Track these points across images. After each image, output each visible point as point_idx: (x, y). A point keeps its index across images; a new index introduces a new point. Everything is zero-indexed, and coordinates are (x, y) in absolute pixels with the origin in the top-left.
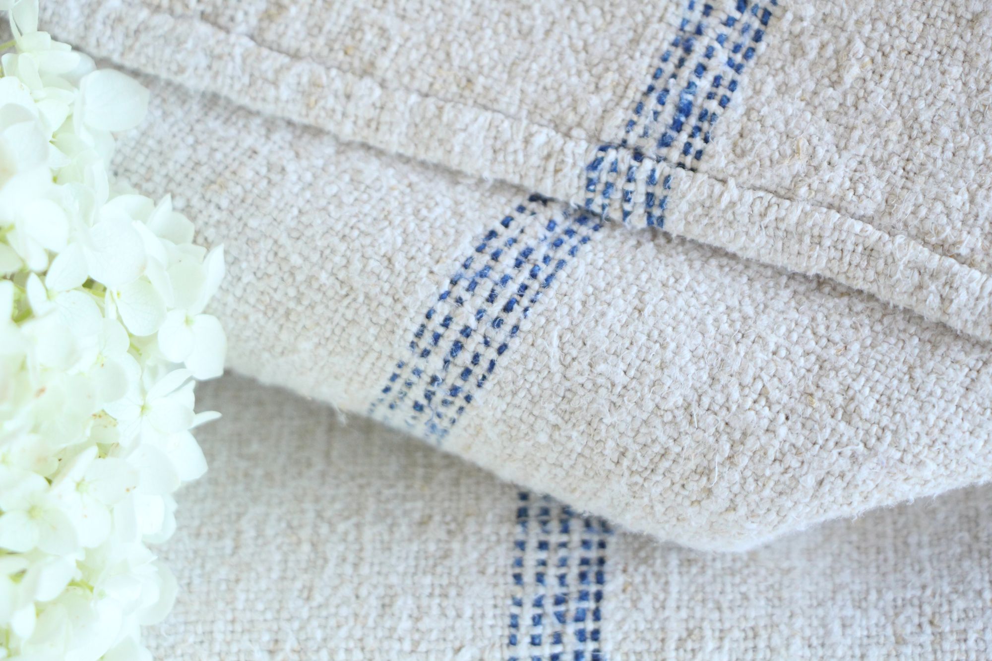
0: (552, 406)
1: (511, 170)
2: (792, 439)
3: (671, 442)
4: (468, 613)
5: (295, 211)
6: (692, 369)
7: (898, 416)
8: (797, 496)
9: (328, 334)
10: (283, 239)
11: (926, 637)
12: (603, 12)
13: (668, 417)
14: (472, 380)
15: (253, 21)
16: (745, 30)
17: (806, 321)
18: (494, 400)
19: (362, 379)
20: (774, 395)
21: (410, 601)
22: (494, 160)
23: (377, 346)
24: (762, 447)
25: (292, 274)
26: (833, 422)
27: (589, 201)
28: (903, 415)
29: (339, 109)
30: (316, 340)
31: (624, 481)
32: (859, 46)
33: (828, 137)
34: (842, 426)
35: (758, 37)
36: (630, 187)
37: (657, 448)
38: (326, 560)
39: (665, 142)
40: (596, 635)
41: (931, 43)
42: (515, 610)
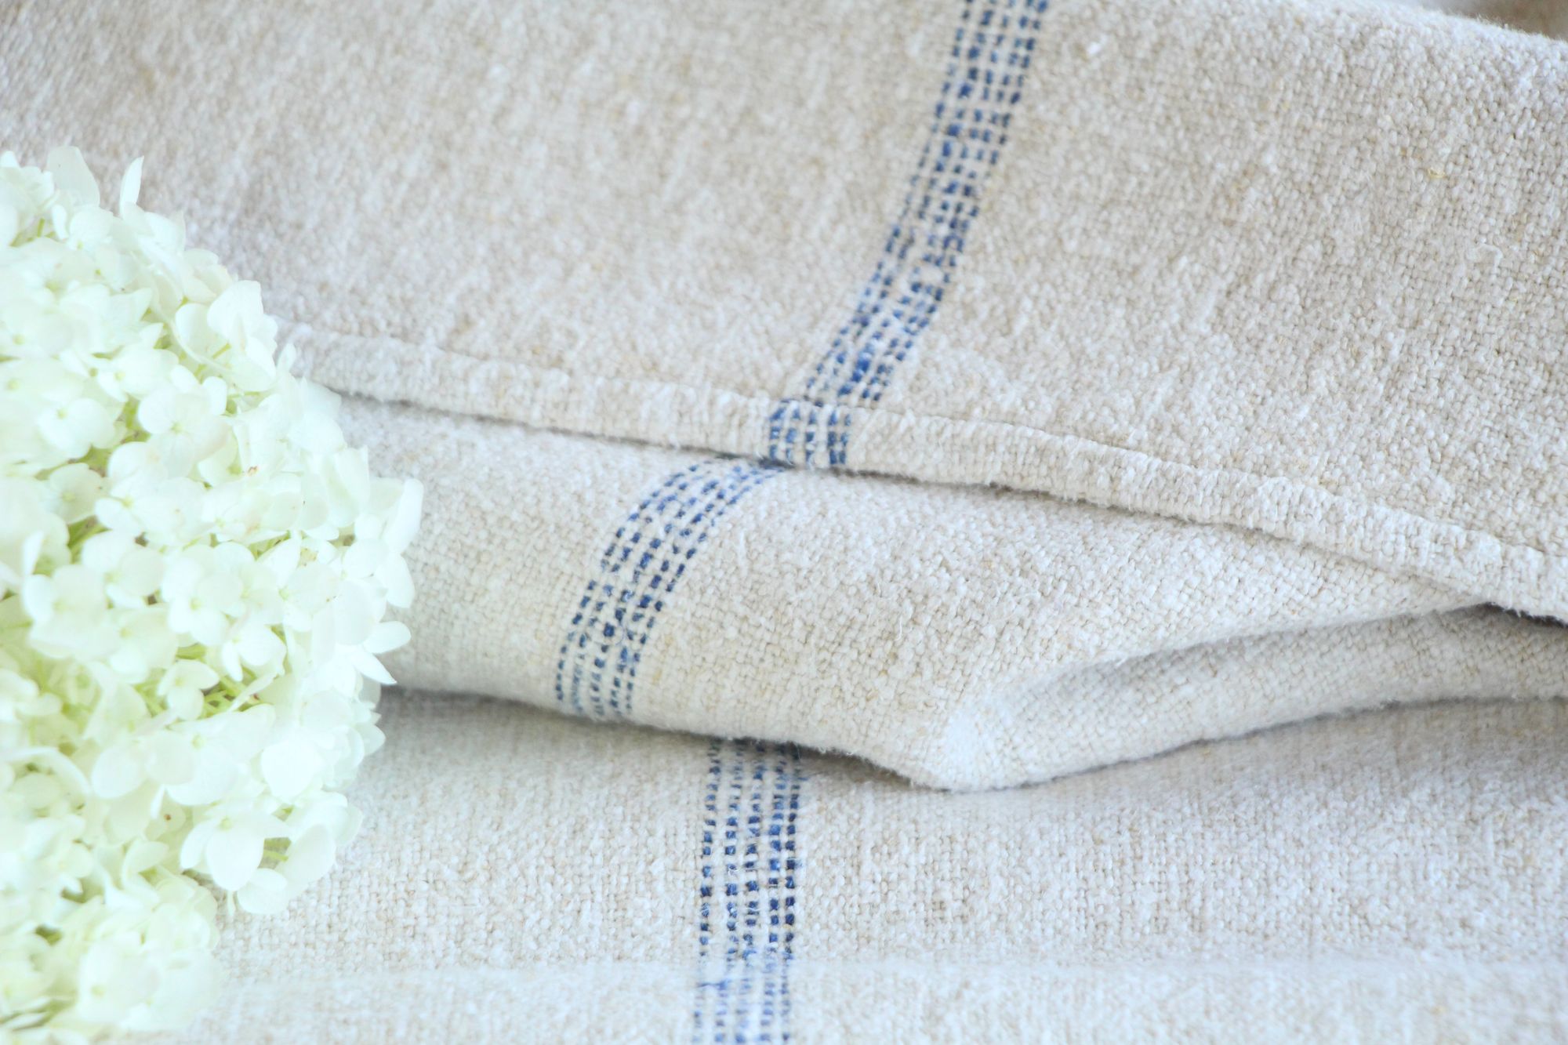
0: (740, 598)
1: (696, 429)
2: (973, 595)
3: (856, 612)
4: (660, 832)
5: (486, 470)
6: (874, 551)
7: (1073, 569)
8: (979, 648)
9: (519, 567)
10: (475, 490)
11: (1126, 837)
12: (783, 306)
13: (853, 590)
14: (662, 585)
15: (442, 336)
16: (921, 304)
17: (984, 516)
18: (683, 601)
19: (551, 610)
20: (953, 563)
21: (601, 827)
22: (679, 423)
23: (568, 569)
24: (943, 604)
25: (484, 519)
26: (1011, 579)
27: (773, 449)
28: (1077, 568)
29: (528, 395)
30: (507, 576)
31: (811, 659)
32: (1027, 303)
33: (1000, 372)
34: (1020, 580)
35: (932, 310)
36: (812, 429)
37: (842, 620)
38: (514, 804)
39: (845, 391)
40: (790, 846)
41: (1095, 294)
42: (710, 828)
